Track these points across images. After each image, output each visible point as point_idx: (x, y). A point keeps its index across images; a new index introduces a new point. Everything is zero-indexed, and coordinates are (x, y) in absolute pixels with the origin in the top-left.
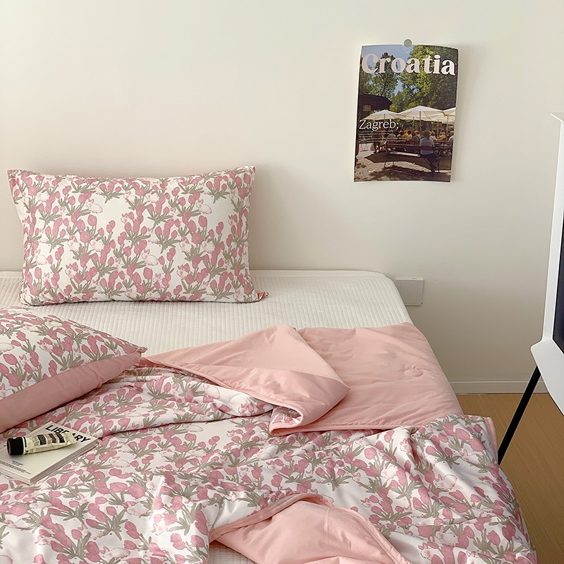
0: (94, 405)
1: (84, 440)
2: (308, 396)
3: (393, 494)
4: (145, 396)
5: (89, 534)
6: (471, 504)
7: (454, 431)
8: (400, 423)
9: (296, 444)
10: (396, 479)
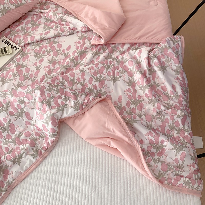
0: (21, 27)
1: (16, 49)
2: (108, 26)
3: (137, 87)
4: (43, 20)
5: (10, 120)
6: (169, 94)
7: (168, 53)
8: (145, 39)
9: (102, 51)
10: (140, 81)
